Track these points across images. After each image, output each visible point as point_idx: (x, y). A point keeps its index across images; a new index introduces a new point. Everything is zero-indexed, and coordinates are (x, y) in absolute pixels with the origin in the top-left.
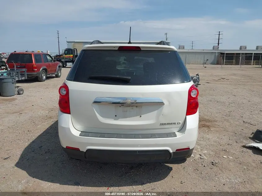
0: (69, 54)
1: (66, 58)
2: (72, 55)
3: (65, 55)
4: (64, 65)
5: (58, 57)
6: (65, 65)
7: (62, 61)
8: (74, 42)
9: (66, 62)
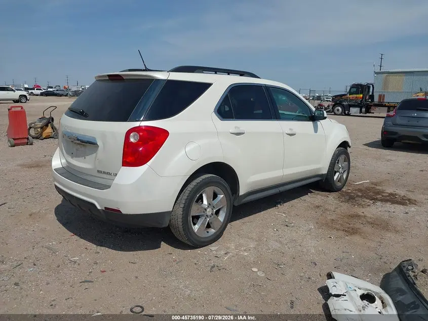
0: (357, 94)
1: (351, 100)
2: (361, 96)
3: (350, 95)
4: (345, 111)
5: (339, 98)
6: (347, 112)
7: (343, 105)
8: (389, 73)
9: (350, 106)
